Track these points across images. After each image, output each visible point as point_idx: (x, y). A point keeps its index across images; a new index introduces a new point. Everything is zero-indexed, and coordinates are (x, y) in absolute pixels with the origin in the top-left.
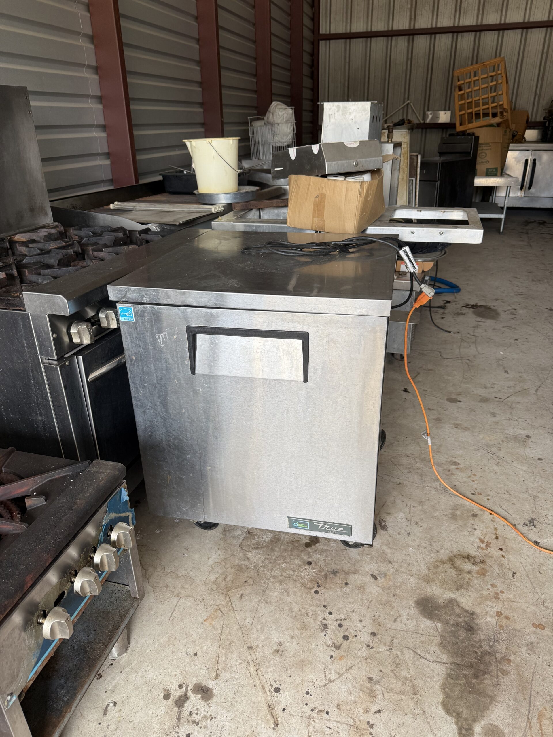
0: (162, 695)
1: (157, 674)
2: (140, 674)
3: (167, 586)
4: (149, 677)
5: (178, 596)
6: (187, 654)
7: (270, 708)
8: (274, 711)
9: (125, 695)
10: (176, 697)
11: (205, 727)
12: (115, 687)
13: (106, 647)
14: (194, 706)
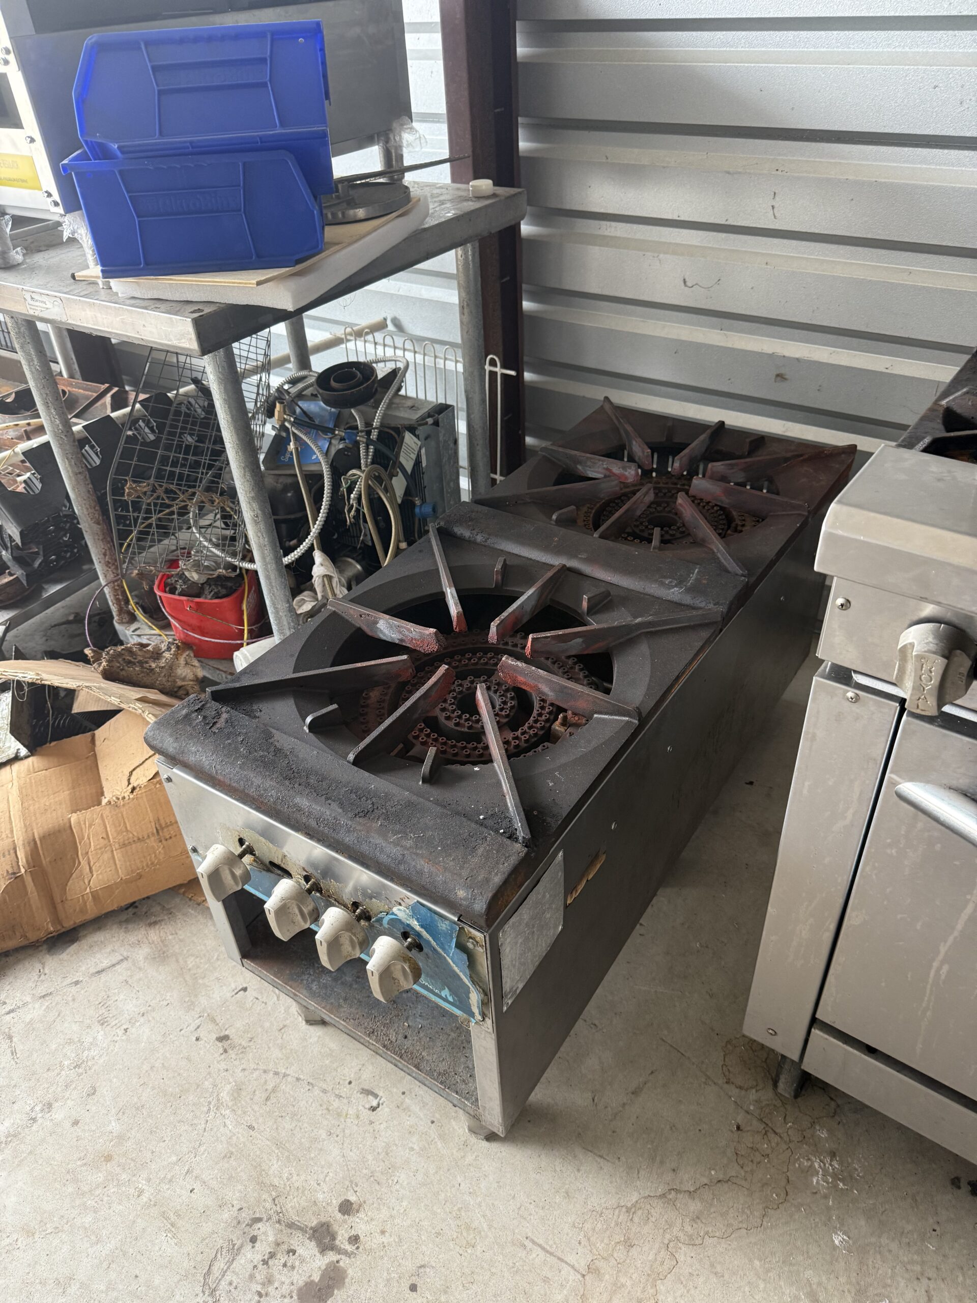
1: (403, 1192)
2: (414, 1159)
12: (406, 1110)
14: (302, 1261)
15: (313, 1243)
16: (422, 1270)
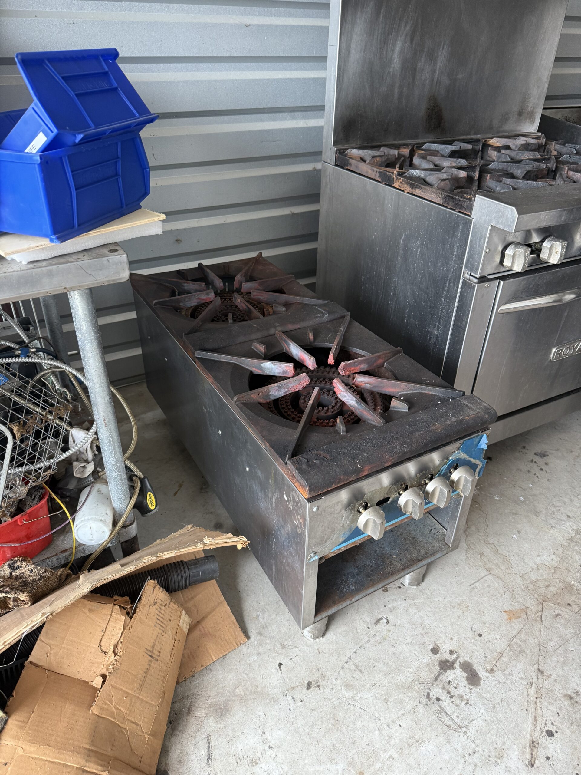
0: (431, 647)
1: (435, 624)
2: (420, 614)
3: (482, 554)
4: (427, 622)
5: (489, 570)
6: (472, 628)
7: (533, 743)
8: (536, 750)
9: (399, 621)
10: (443, 659)
11: (457, 705)
12: (394, 608)
13: (403, 569)
14: (456, 679)
15: (448, 671)
16: (473, 629)
